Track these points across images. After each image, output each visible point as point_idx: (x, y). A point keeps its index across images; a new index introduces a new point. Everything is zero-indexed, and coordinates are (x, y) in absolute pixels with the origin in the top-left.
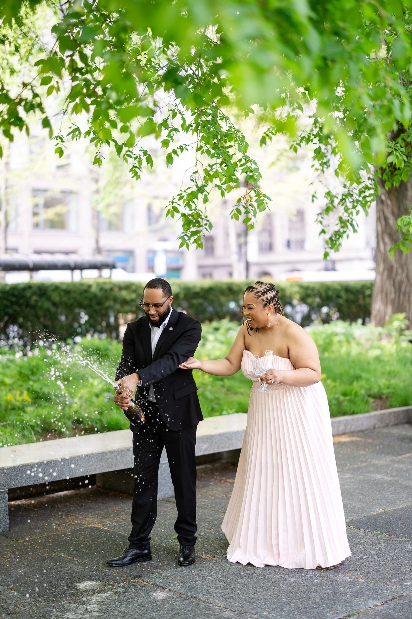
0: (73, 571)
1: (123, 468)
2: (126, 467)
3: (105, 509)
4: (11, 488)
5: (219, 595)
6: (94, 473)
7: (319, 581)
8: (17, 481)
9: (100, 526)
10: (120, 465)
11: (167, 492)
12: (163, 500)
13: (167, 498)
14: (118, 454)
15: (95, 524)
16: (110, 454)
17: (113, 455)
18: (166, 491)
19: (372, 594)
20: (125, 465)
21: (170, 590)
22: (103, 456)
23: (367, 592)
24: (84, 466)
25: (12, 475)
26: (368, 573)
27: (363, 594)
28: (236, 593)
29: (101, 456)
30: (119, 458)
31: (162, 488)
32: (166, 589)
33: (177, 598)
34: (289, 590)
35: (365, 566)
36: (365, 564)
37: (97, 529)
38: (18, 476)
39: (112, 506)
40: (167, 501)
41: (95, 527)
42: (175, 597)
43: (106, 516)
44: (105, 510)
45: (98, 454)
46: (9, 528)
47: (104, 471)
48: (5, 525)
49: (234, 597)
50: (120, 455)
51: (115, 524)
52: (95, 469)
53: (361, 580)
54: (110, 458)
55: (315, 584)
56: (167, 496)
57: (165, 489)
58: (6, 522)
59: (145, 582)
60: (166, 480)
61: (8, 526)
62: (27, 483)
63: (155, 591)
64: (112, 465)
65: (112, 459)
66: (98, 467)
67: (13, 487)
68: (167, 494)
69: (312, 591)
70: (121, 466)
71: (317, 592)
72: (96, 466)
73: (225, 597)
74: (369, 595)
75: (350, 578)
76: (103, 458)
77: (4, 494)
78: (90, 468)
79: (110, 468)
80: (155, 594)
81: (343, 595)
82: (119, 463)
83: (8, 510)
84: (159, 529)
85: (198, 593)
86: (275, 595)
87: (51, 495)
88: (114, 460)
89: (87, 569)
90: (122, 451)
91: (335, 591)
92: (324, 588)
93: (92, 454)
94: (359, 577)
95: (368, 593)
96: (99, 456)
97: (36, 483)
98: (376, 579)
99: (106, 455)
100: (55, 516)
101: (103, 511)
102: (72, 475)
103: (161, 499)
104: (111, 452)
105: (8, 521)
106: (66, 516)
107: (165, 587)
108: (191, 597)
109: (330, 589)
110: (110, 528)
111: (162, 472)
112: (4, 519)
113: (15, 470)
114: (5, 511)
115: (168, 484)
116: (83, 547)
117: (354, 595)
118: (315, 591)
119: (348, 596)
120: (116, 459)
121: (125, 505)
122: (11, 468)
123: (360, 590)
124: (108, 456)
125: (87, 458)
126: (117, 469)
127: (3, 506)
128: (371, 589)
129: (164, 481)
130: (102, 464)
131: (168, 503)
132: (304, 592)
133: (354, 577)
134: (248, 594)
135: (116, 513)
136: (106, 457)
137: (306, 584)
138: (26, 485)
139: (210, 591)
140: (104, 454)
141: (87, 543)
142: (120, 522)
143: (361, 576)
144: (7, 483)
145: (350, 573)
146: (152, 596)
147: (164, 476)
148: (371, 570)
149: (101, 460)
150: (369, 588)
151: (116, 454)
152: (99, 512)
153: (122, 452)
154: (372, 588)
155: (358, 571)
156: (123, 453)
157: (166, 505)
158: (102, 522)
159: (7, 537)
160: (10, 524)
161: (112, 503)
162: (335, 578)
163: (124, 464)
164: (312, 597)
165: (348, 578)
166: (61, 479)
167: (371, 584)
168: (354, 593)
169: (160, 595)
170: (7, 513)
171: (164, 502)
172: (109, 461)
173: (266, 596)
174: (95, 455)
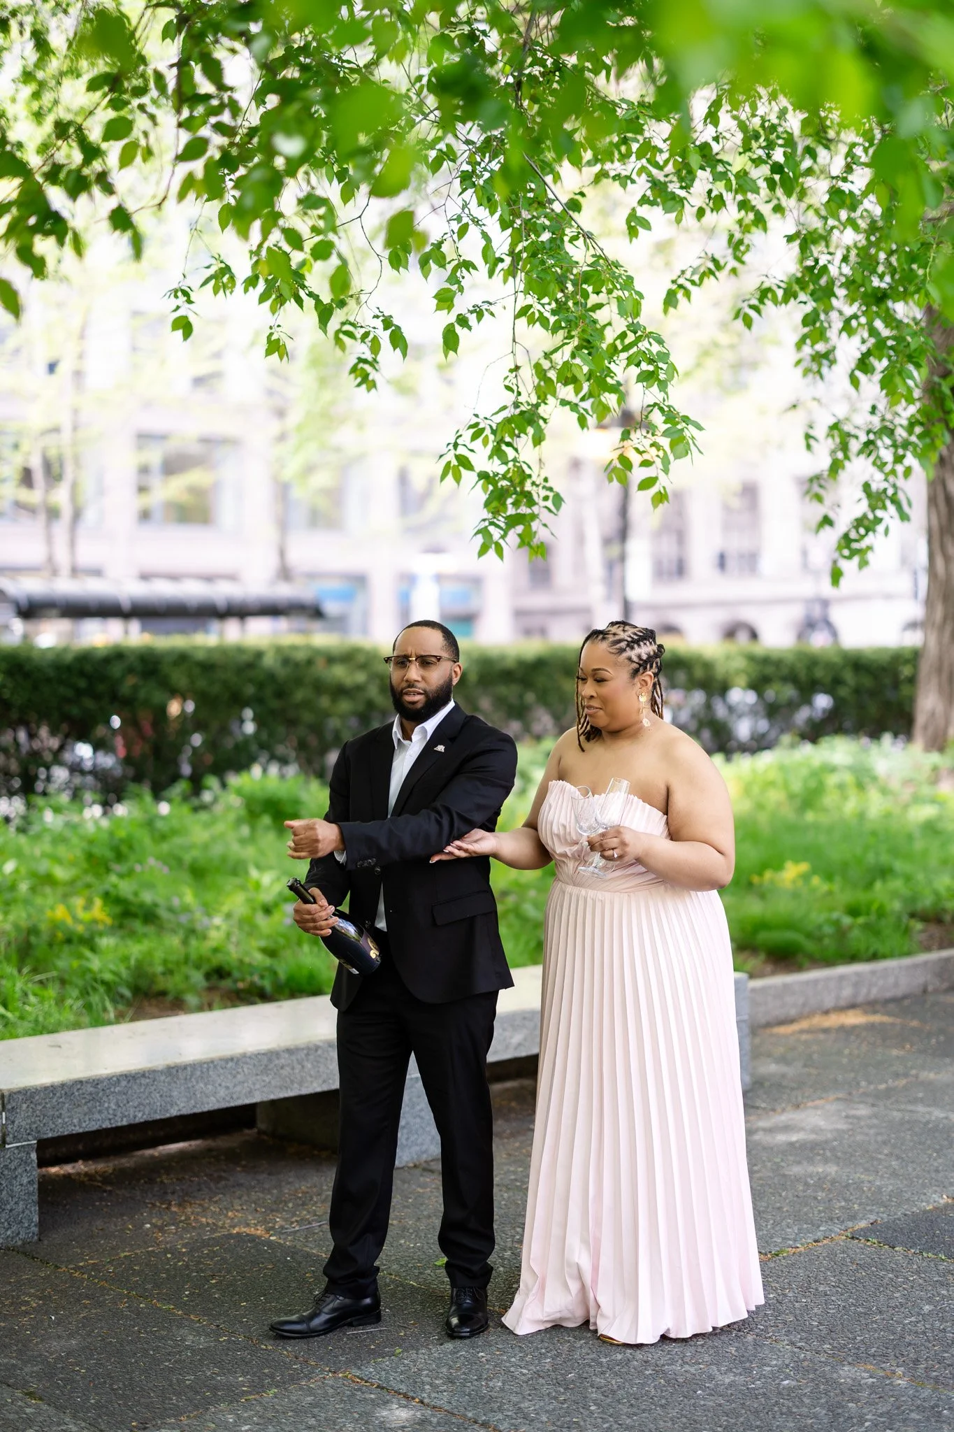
0: (188, 1347)
1: (319, 1090)
2: (325, 1088)
3: (276, 1188)
4: (45, 1137)
5: (544, 1418)
6: (247, 1101)
7: (794, 1383)
8: (60, 1121)
9: (260, 1231)
10: (312, 1082)
11: (424, 1148)
12: (415, 1166)
13: (426, 1162)
14: (307, 1055)
15: (248, 1225)
16: (287, 1056)
17: (294, 1058)
18: (422, 1144)
19: (928, 1419)
20: (324, 1081)
21: (422, 1402)
22: (270, 1060)
23: (914, 1415)
24: (224, 1084)
25: (48, 1106)
26: (916, 1362)
27: (905, 1420)
28: (586, 1413)
29: (265, 1061)
30: (309, 1066)
31: (412, 1138)
32: (413, 1398)
33: (439, 1423)
34: (720, 1405)
35: (910, 1344)
36: (908, 1338)
37: (253, 1239)
38: (62, 1108)
39: (290, 1180)
40: (425, 1170)
41: (248, 1235)
42: (434, 1420)
43: (275, 1207)
44: (275, 1191)
45: (258, 1055)
46: (40, 1233)
47: (272, 1097)
48: (28, 1228)
49: (582, 1423)
50: (311, 1057)
51: (297, 1228)
52: (250, 1092)
53: (900, 1382)
54: (288, 1065)
55: (785, 1392)
56: (424, 1157)
57: (420, 1141)
58: (31, 1221)
59: (362, 1379)
60: (422, 1118)
61: (36, 1230)
62: (84, 1125)
63: (386, 1403)
64: (292, 1082)
65: (293, 1069)
66: (258, 1086)
67: (50, 1135)
68: (425, 1152)
69: (776, 1409)
70: (315, 1085)
71: (790, 1413)
72: (254, 1084)
73: (559, 1423)
74: (919, 1421)
75: (871, 1377)
76: (271, 1066)
77: (28, 1153)
78: (238, 1088)
79: (287, 1088)
80: (385, 1413)
81: (855, 1420)
82: (309, 1079)
83: (36, 1191)
84: (402, 1241)
85: (492, 1411)
86: (684, 1420)
87: (149, 1152)
88: (297, 1071)
89: (221, 1342)
90: (317, 1048)
91: (834, 1410)
92: (807, 1401)
93: (244, 1055)
94: (894, 1372)
95: (918, 1417)
96: (260, 1061)
97: (106, 1125)
98: (936, 1379)
99: (278, 1058)
100: (154, 1205)
101: (271, 1194)
102: (194, 1107)
103: (411, 1165)
104: (289, 1051)
105: (36, 1219)
106: (180, 1205)
107: (411, 1394)
108: (476, 1422)
109: (822, 1406)
110: (282, 1237)
111: (414, 1099)
112: (27, 1212)
113: (54, 1094)
114: (29, 1194)
115: (428, 1129)
116: (215, 1285)
117: (884, 1422)
118: (784, 1410)
119: (867, 1424)
120: (303, 1067)
121: (323, 1178)
122: (46, 1088)
123: (898, 1408)
124: (283, 1061)
125: (230, 1064)
126: (305, 1091)
127: (25, 1180)
128: (925, 1408)
129: (418, 1120)
130: (267, 1079)
131: (425, 1174)
132: (756, 1412)
133: (882, 1374)
134: (616, 1417)
135: (300, 1198)
136: (277, 1062)
137: (761, 1391)
138: (81, 1131)
139: (522, 1405)
140: (272, 1055)
141: (224, 1276)
142: (310, 1223)
143: (900, 1371)
144: (34, 1126)
145: (871, 1364)
146: (377, 1418)
147: (418, 1108)
148: (924, 1354)
149: (266, 1070)
150: (919, 1402)
151: (302, 1055)
152: (261, 1195)
153: (316, 1050)
154: (926, 1405)
155: (892, 1357)
156: (319, 1052)
157: (422, 1179)
158: (265, 1222)
159: (33, 1258)
160: (41, 1224)
161: (292, 1174)
162: (835, 1376)
163: (320, 1081)
164: (778, 1426)
165: (866, 1375)
166: (168, 1115)
167: (926, 1393)
168: (881, 1415)
169: (400, 1414)
170: (35, 1198)
171: (418, 1172)
172: (284, 1072)
173: (661, 1423)
174: (250, 1058)
